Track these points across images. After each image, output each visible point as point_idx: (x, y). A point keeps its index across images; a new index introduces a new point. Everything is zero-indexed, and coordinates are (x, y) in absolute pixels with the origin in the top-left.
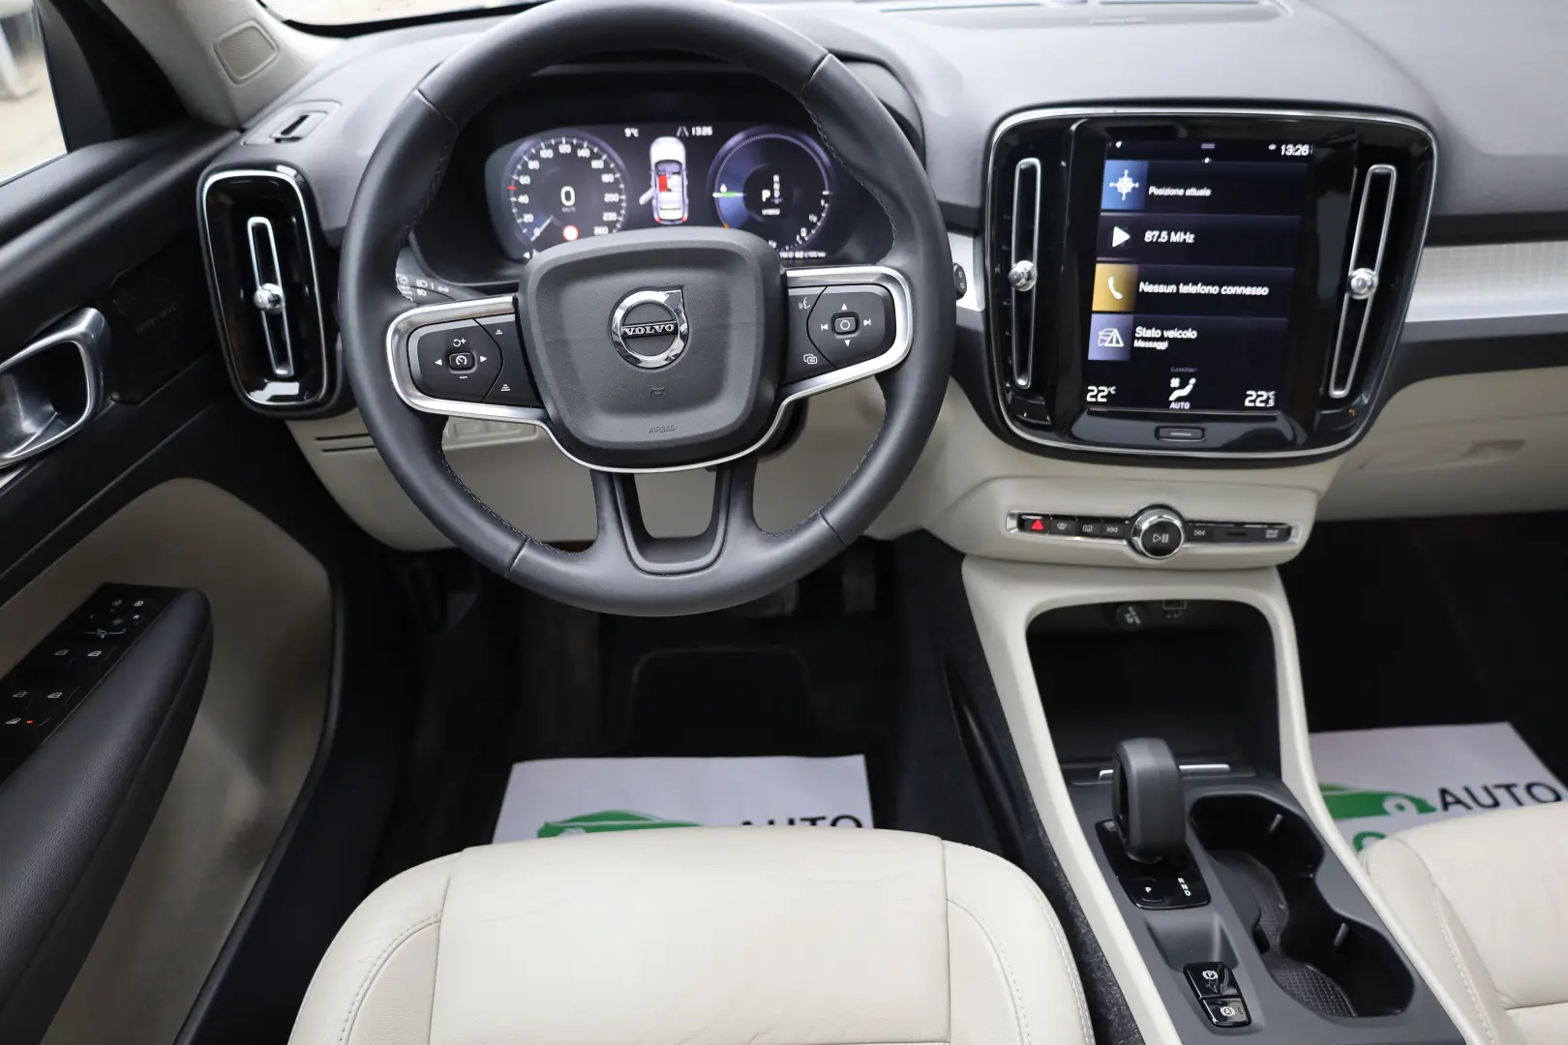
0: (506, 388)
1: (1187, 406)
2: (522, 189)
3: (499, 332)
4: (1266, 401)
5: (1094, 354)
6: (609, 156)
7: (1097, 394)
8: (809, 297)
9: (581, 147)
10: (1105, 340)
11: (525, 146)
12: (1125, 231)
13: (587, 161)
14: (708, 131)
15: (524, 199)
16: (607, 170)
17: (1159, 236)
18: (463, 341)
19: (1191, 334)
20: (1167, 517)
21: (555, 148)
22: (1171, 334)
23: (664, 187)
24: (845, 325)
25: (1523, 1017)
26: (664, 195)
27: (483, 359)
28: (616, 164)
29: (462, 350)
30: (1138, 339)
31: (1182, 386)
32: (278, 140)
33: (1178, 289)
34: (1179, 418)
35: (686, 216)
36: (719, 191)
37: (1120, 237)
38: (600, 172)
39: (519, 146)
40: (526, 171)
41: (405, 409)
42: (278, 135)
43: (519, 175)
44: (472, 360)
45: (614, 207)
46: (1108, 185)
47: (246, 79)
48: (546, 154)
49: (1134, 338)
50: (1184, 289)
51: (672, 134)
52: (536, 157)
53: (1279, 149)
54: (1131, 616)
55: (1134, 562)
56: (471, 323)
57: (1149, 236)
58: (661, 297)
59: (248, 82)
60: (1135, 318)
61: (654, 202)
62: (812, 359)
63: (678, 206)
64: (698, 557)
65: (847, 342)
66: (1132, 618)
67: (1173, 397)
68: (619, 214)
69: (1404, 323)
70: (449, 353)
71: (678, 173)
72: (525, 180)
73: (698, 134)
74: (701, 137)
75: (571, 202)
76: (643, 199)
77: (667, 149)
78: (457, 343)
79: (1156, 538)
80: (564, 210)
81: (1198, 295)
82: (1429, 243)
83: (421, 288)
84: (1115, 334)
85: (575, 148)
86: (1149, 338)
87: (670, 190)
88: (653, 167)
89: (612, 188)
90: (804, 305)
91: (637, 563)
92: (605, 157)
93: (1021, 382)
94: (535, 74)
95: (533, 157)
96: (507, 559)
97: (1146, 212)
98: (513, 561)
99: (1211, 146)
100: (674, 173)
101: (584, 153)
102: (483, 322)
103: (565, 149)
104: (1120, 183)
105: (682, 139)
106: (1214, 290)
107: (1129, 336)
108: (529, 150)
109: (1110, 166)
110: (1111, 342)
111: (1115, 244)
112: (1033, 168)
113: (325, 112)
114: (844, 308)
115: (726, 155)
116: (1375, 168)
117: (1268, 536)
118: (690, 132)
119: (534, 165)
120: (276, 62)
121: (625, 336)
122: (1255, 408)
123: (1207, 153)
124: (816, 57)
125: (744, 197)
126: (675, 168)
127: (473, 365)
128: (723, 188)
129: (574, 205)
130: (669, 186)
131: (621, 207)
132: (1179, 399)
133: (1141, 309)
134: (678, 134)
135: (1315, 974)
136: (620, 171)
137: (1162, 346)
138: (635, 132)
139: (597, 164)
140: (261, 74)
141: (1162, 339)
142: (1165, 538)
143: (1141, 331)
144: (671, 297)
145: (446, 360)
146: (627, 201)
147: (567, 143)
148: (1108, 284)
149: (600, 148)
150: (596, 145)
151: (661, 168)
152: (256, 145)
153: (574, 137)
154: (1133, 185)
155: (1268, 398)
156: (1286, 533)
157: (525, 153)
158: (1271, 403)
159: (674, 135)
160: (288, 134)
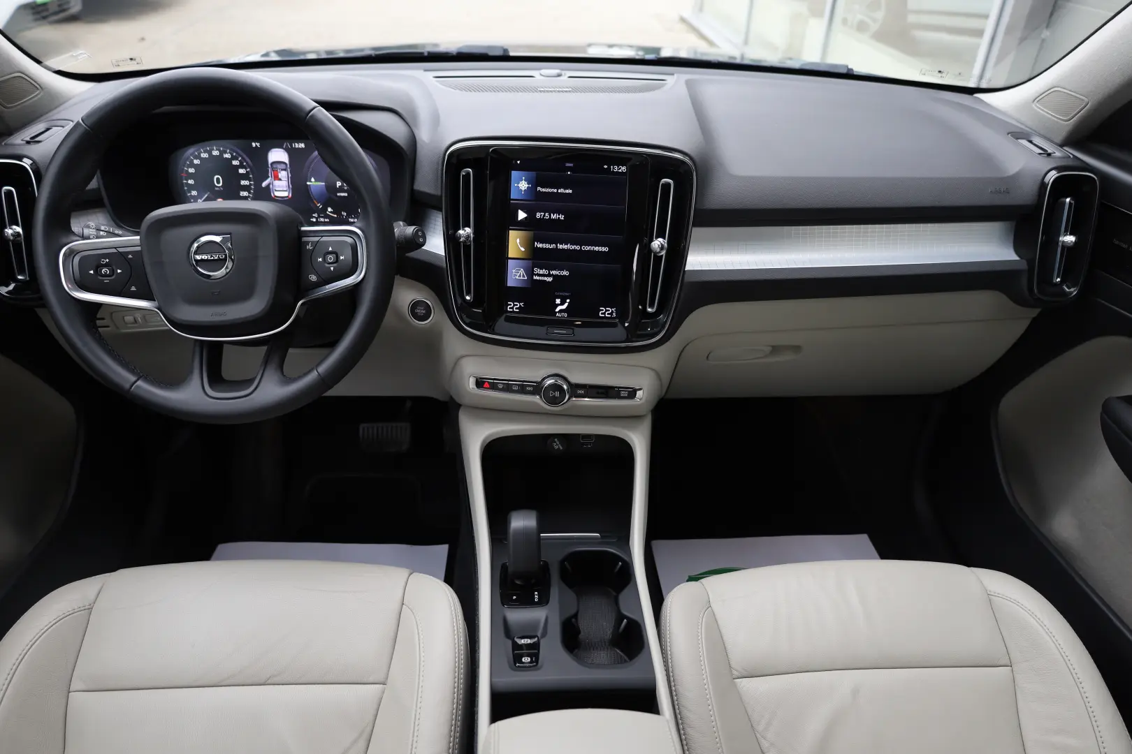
0: (133, 289)
1: (566, 315)
2: (190, 176)
3: (130, 256)
4: (611, 314)
5: (511, 283)
6: (243, 158)
7: (514, 307)
8: (312, 242)
9: (226, 152)
10: (516, 275)
11: (191, 150)
12: (524, 212)
13: (229, 160)
14: (302, 145)
15: (191, 182)
16: (241, 166)
17: (544, 215)
18: (107, 260)
19: (565, 273)
20: (560, 382)
21: (210, 153)
22: (554, 272)
23: (277, 178)
24: (330, 259)
25: (744, 684)
26: (277, 183)
27: (119, 271)
28: (247, 163)
29: (106, 265)
30: (536, 275)
31: (562, 304)
32: (28, 142)
33: (557, 246)
34: (561, 323)
35: (290, 195)
36: (310, 181)
37: (522, 215)
38: (237, 167)
39: (186, 151)
40: (192, 165)
41: (69, 297)
42: (28, 139)
43: (188, 168)
44: (113, 272)
45: (246, 188)
46: (514, 185)
47: (12, 107)
48: (204, 155)
49: (533, 274)
50: (560, 246)
51: (280, 146)
52: (198, 157)
53: (609, 168)
54: (557, 444)
55: (545, 409)
56: (114, 250)
57: (538, 215)
58: (218, 239)
59: (15, 109)
60: (533, 263)
61: (271, 186)
62: (313, 278)
63: (285, 189)
64: (243, 390)
65: (332, 269)
66: (557, 445)
67: (557, 310)
68: (250, 193)
69: (684, 271)
70: (98, 268)
71: (285, 170)
72: (191, 170)
73: (297, 147)
74: (299, 148)
75: (221, 184)
76: (264, 184)
77: (277, 155)
78: (103, 261)
79: (551, 394)
80: (217, 189)
81: (568, 250)
82: (695, 225)
83: (103, 231)
84: (522, 271)
85: (222, 153)
86: (542, 275)
87: (280, 180)
88: (270, 166)
89: (245, 177)
90: (309, 247)
91: (209, 394)
92: (240, 159)
93: (468, 298)
94: (154, 112)
95: (196, 157)
96: (127, 386)
97: (534, 201)
98: (132, 386)
99: (571, 165)
100: (282, 170)
101: (227, 156)
102: (121, 250)
103: (215, 153)
104: (521, 185)
105: (287, 150)
106: (578, 248)
107: (530, 273)
108: (194, 153)
109: (514, 174)
110: (520, 276)
111: (519, 219)
112: (468, 174)
113: (63, 127)
114: (330, 249)
115: (314, 160)
116: (664, 180)
117: (622, 395)
118: (291, 146)
119: (196, 162)
120: (39, 96)
121: (197, 261)
122: (605, 317)
123: (569, 169)
124: (308, 108)
125: (326, 185)
126: (283, 166)
127: (113, 275)
128: (313, 180)
129: (222, 186)
130: (280, 176)
131: (251, 189)
132: (561, 311)
133: (535, 257)
134: (284, 147)
135: (621, 656)
136: (250, 167)
137: (550, 279)
138: (258, 144)
139: (235, 163)
140: (24, 104)
141: (549, 275)
142: (557, 394)
143: (537, 271)
144: (224, 241)
145: (96, 271)
146: (255, 185)
147: (217, 150)
148: (516, 242)
149: (237, 153)
150: (234, 151)
151: (274, 166)
152: (14, 145)
153: (221, 146)
154: (527, 186)
155: (612, 312)
156: (632, 393)
157: (191, 155)
158: (614, 315)
159: (282, 148)
160: (33, 140)
